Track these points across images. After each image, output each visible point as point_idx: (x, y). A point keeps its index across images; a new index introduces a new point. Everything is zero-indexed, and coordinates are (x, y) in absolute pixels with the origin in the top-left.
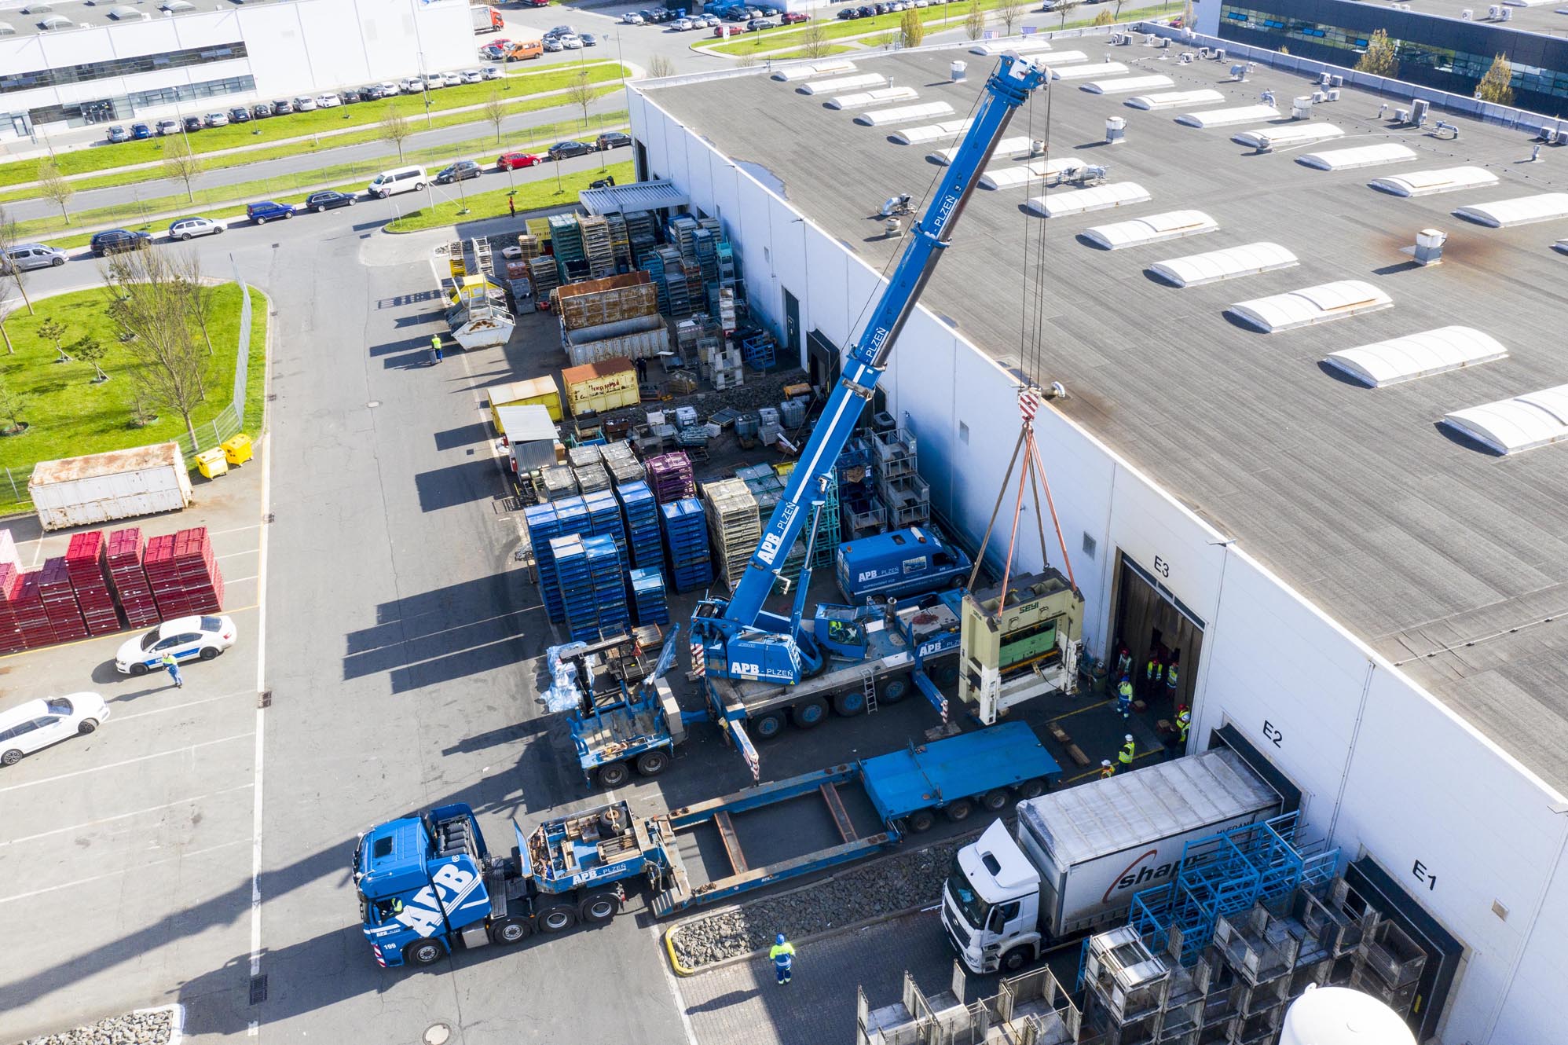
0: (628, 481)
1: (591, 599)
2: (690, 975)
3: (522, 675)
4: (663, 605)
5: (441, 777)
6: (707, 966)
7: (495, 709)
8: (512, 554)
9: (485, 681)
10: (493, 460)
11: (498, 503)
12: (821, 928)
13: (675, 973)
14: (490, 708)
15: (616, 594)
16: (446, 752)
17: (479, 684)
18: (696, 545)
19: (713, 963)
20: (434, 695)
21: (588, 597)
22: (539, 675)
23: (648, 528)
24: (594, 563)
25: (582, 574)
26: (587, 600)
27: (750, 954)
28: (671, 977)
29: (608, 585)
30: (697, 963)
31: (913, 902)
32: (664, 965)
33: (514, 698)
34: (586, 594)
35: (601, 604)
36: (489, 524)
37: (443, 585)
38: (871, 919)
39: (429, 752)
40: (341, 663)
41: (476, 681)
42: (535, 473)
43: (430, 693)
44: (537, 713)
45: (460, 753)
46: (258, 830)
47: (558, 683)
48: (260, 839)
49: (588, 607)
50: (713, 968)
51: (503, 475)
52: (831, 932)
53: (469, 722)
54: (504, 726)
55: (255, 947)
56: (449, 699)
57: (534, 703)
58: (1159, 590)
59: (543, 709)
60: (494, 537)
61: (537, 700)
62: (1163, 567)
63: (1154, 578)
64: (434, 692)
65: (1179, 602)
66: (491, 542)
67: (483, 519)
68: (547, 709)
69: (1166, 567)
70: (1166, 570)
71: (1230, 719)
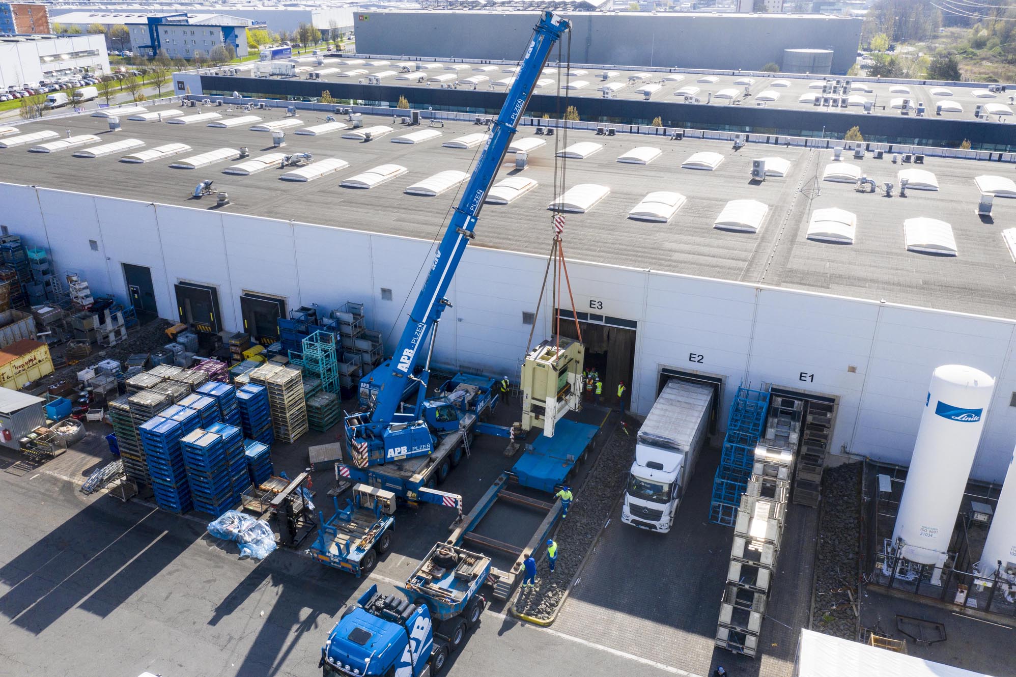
2: (553, 621)
3: (204, 553)
4: (270, 462)
5: (231, 638)
6: (556, 612)
7: (214, 580)
8: (77, 493)
9: (177, 570)
11: (10, 469)
12: (580, 561)
13: (546, 626)
14: (208, 581)
15: (242, 464)
16: (213, 622)
17: (176, 574)
18: (264, 416)
19: (557, 608)
20: (145, 600)
21: (225, 473)
22: (218, 546)
23: (234, 411)
24: (228, 442)
26: (225, 476)
27: (567, 593)
28: (544, 629)
29: (236, 459)
30: (549, 613)
31: (599, 525)
32: (534, 627)
33: (219, 567)
35: (234, 476)
36: (23, 484)
37: (40, 537)
38: (594, 542)
39: (197, 631)
40: (14, 627)
41: (170, 573)
42: (33, 435)
43: (140, 600)
44: (252, 566)
45: (225, 618)
47: (247, 538)
49: (226, 482)
50: (559, 611)
52: (585, 559)
53: (204, 598)
54: (237, 585)
56: (164, 595)
57: (241, 561)
58: (590, 321)
59: (253, 561)
60: (43, 491)
61: (240, 559)
62: (597, 305)
63: (587, 314)
64: (142, 597)
65: (609, 320)
66: (44, 494)
67: (12, 484)
68: (256, 559)
69: (600, 303)
70: (601, 305)
71: (664, 365)
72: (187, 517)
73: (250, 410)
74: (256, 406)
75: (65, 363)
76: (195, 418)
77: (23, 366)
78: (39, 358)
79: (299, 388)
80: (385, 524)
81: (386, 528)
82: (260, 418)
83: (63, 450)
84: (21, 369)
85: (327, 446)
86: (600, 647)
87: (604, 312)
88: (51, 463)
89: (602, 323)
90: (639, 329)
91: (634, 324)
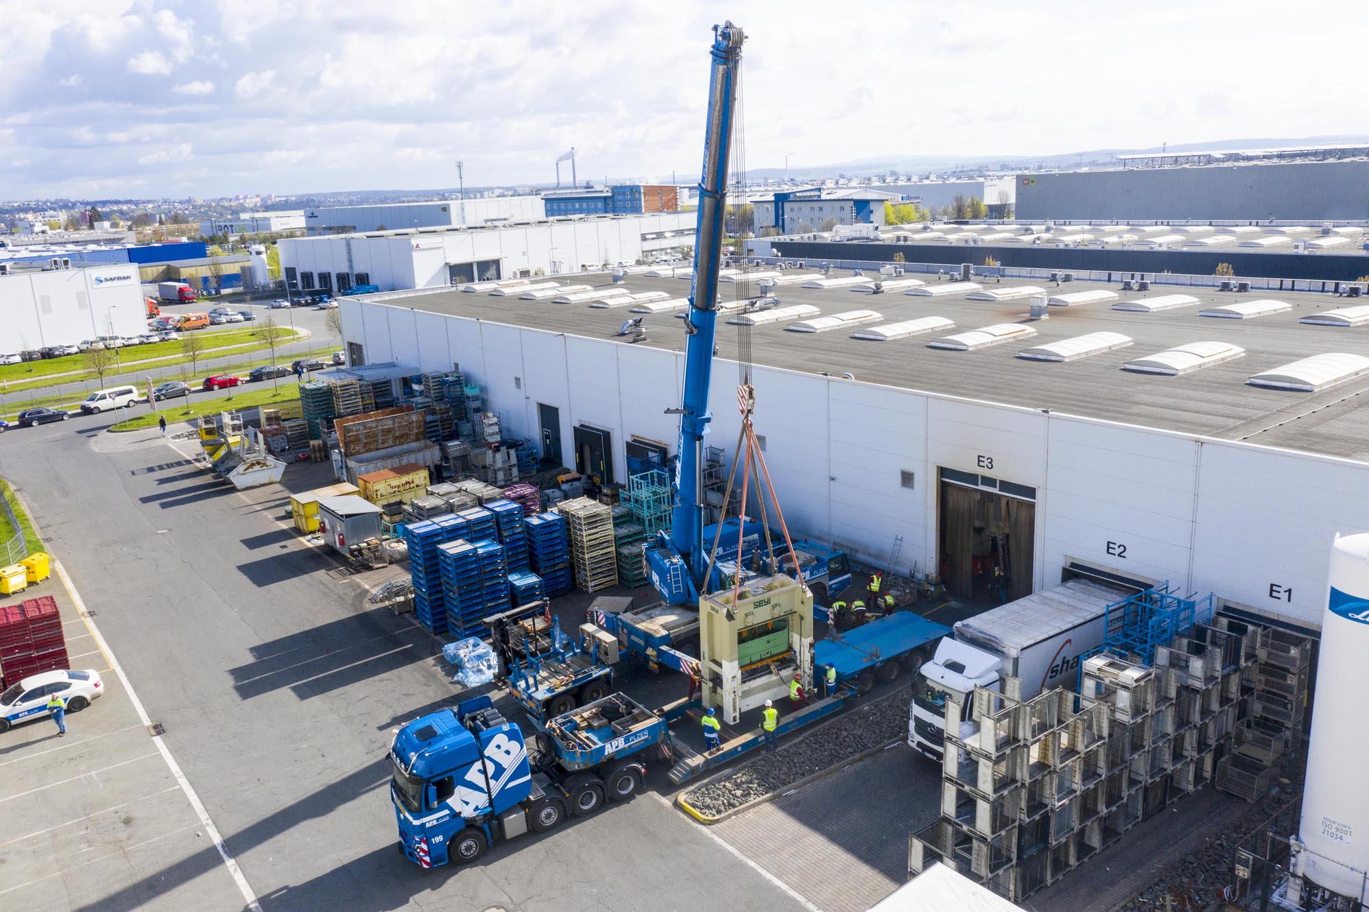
0: (492, 500)
1: (480, 596)
2: (717, 821)
3: (425, 670)
4: (541, 595)
6: (730, 812)
7: (413, 695)
8: (365, 600)
9: (388, 680)
10: (309, 549)
11: (331, 573)
12: (812, 771)
13: (702, 823)
14: (406, 695)
16: (381, 728)
17: (385, 682)
18: (558, 550)
19: (733, 810)
21: (478, 593)
22: (441, 668)
23: (518, 536)
24: (482, 557)
25: (472, 570)
26: (476, 597)
27: (762, 798)
28: (699, 826)
29: (495, 582)
30: (719, 812)
31: (878, 743)
32: (689, 821)
33: (426, 685)
34: (475, 591)
35: (489, 601)
36: (331, 586)
37: (306, 628)
38: (849, 760)
39: (361, 732)
40: (233, 689)
41: (381, 681)
42: (364, 545)
43: (338, 696)
44: (457, 689)
46: (204, 817)
47: (468, 664)
48: (210, 822)
49: (477, 604)
50: (735, 814)
51: (326, 557)
52: (821, 772)
53: (391, 707)
54: (429, 703)
55: (250, 900)
56: (361, 696)
57: (450, 685)
58: (981, 487)
59: (459, 687)
60: (341, 593)
61: (452, 683)
62: (987, 462)
63: (977, 476)
64: (343, 694)
65: (1005, 486)
66: (340, 597)
67: (323, 584)
68: (465, 686)
69: (990, 460)
70: (991, 463)
71: (1073, 558)
72: (434, 636)
73: (539, 539)
74: (549, 537)
76: (462, 528)
77: (399, 487)
78: (417, 482)
79: (607, 527)
80: (597, 673)
81: (594, 676)
82: (553, 553)
83: (385, 565)
84: (396, 489)
85: (617, 598)
86: (751, 863)
87: (997, 473)
88: (367, 574)
89: (996, 491)
90: (1039, 501)
91: (1031, 492)
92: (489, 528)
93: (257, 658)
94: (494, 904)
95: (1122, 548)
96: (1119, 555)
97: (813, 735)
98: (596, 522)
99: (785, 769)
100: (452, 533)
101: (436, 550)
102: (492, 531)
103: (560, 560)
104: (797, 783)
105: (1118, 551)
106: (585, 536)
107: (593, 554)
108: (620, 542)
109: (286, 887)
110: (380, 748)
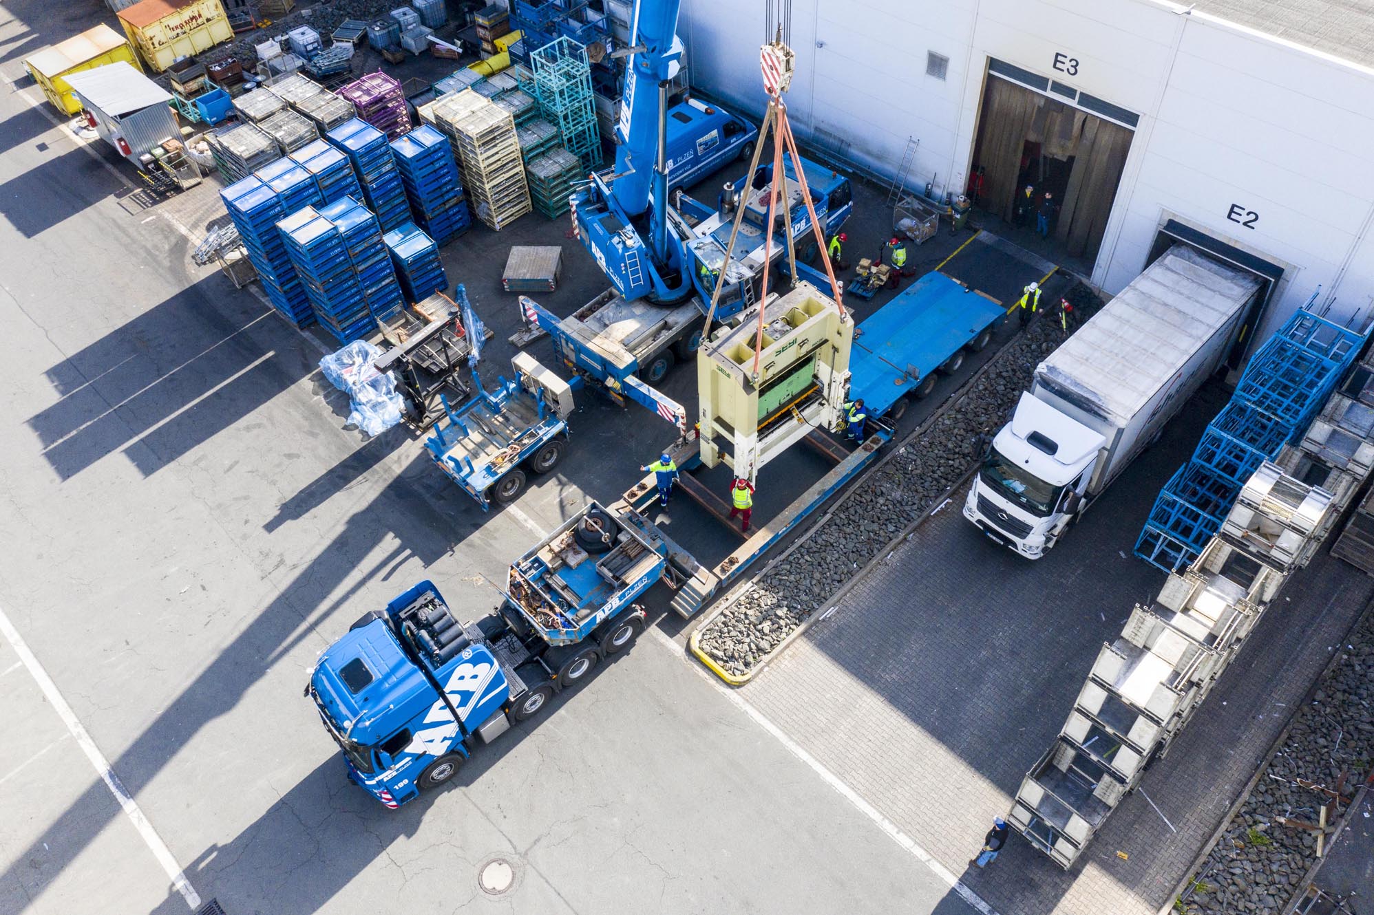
0: (337, 122)
1: (354, 285)
2: (748, 681)
3: (304, 404)
4: (439, 267)
5: (282, 562)
6: (762, 664)
7: (298, 456)
8: (188, 259)
9: (259, 426)
10: (80, 151)
11: (125, 201)
12: (851, 574)
13: (730, 685)
14: (290, 456)
15: (383, 269)
16: (270, 527)
17: (255, 431)
18: (446, 184)
19: (765, 658)
20: (202, 464)
21: (351, 283)
22: (326, 397)
23: (387, 177)
24: (349, 238)
25: (338, 256)
26: (350, 288)
27: (797, 631)
28: (728, 691)
29: (369, 263)
30: (747, 664)
31: (921, 509)
32: (712, 681)
33: (313, 434)
34: (346, 280)
35: (368, 288)
36: (131, 230)
37: (120, 323)
38: (893, 543)
39: (245, 537)
40: (44, 462)
41: (248, 429)
42: (158, 152)
43: (196, 463)
44: (355, 444)
45: (289, 523)
46: (70, 719)
47: (362, 397)
48: (81, 730)
49: (353, 296)
50: (768, 664)
51: (109, 166)
52: (864, 572)
53: (274, 483)
54: (324, 472)
55: (173, 871)
56: (227, 463)
57: (344, 432)
58: (1050, 94)
59: (360, 436)
60: (149, 246)
61: (345, 428)
62: (1068, 65)
63: (1047, 80)
64: (200, 459)
65: (1086, 100)
66: (148, 252)
67: (119, 227)
68: (365, 434)
69: (1074, 63)
70: (1075, 67)
71: (1174, 215)
72: (306, 334)
73: (418, 176)
74: (430, 169)
75: (251, 23)
76: (306, 187)
77: (182, 26)
78: (206, 15)
79: (509, 141)
80: (547, 432)
81: (545, 439)
82: (440, 188)
83: (198, 180)
84: (179, 31)
85: (541, 249)
86: (803, 755)
87: (1079, 83)
88: (176, 200)
89: (1073, 103)
90: (1140, 131)
91: (1133, 118)
92: (345, 177)
93: (63, 393)
94: (493, 856)
95: (1252, 217)
96: (1245, 224)
97: (844, 508)
98: (494, 138)
99: (817, 575)
100: (293, 200)
101: (275, 228)
102: (350, 180)
103: (451, 194)
104: (835, 598)
105: (1244, 218)
106: (482, 160)
107: (495, 182)
108: (529, 156)
109: (214, 848)
110: (277, 566)
